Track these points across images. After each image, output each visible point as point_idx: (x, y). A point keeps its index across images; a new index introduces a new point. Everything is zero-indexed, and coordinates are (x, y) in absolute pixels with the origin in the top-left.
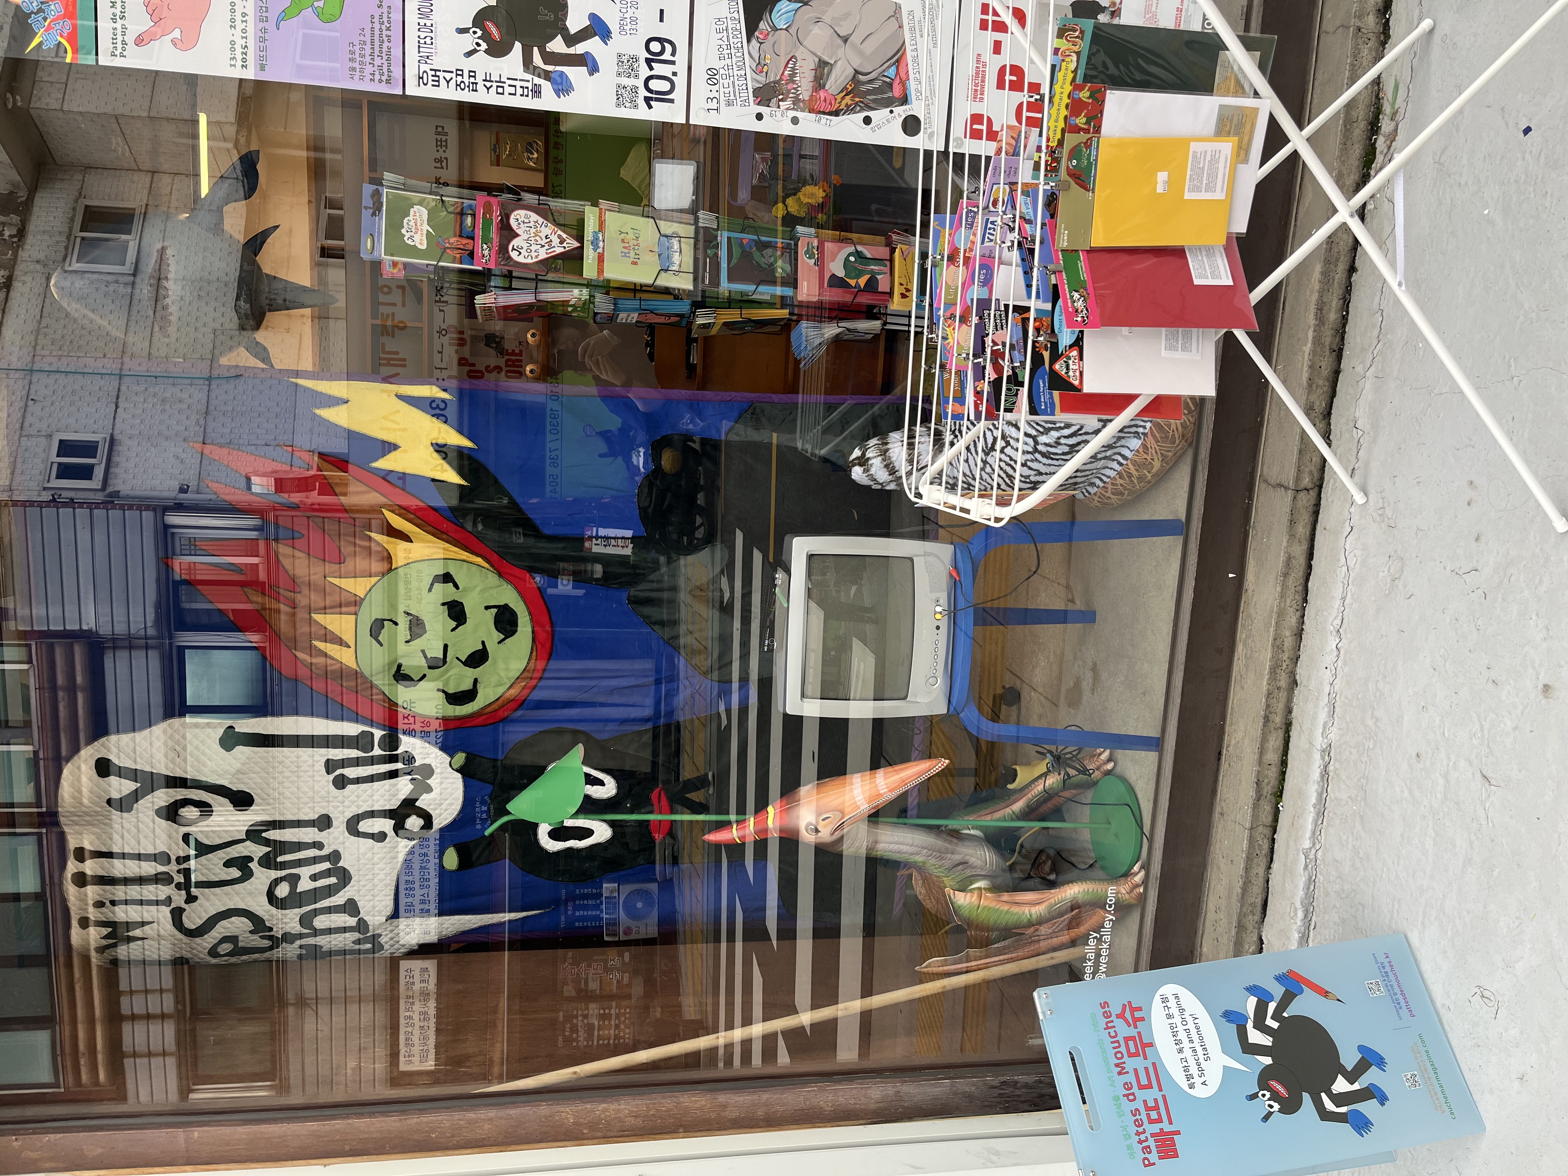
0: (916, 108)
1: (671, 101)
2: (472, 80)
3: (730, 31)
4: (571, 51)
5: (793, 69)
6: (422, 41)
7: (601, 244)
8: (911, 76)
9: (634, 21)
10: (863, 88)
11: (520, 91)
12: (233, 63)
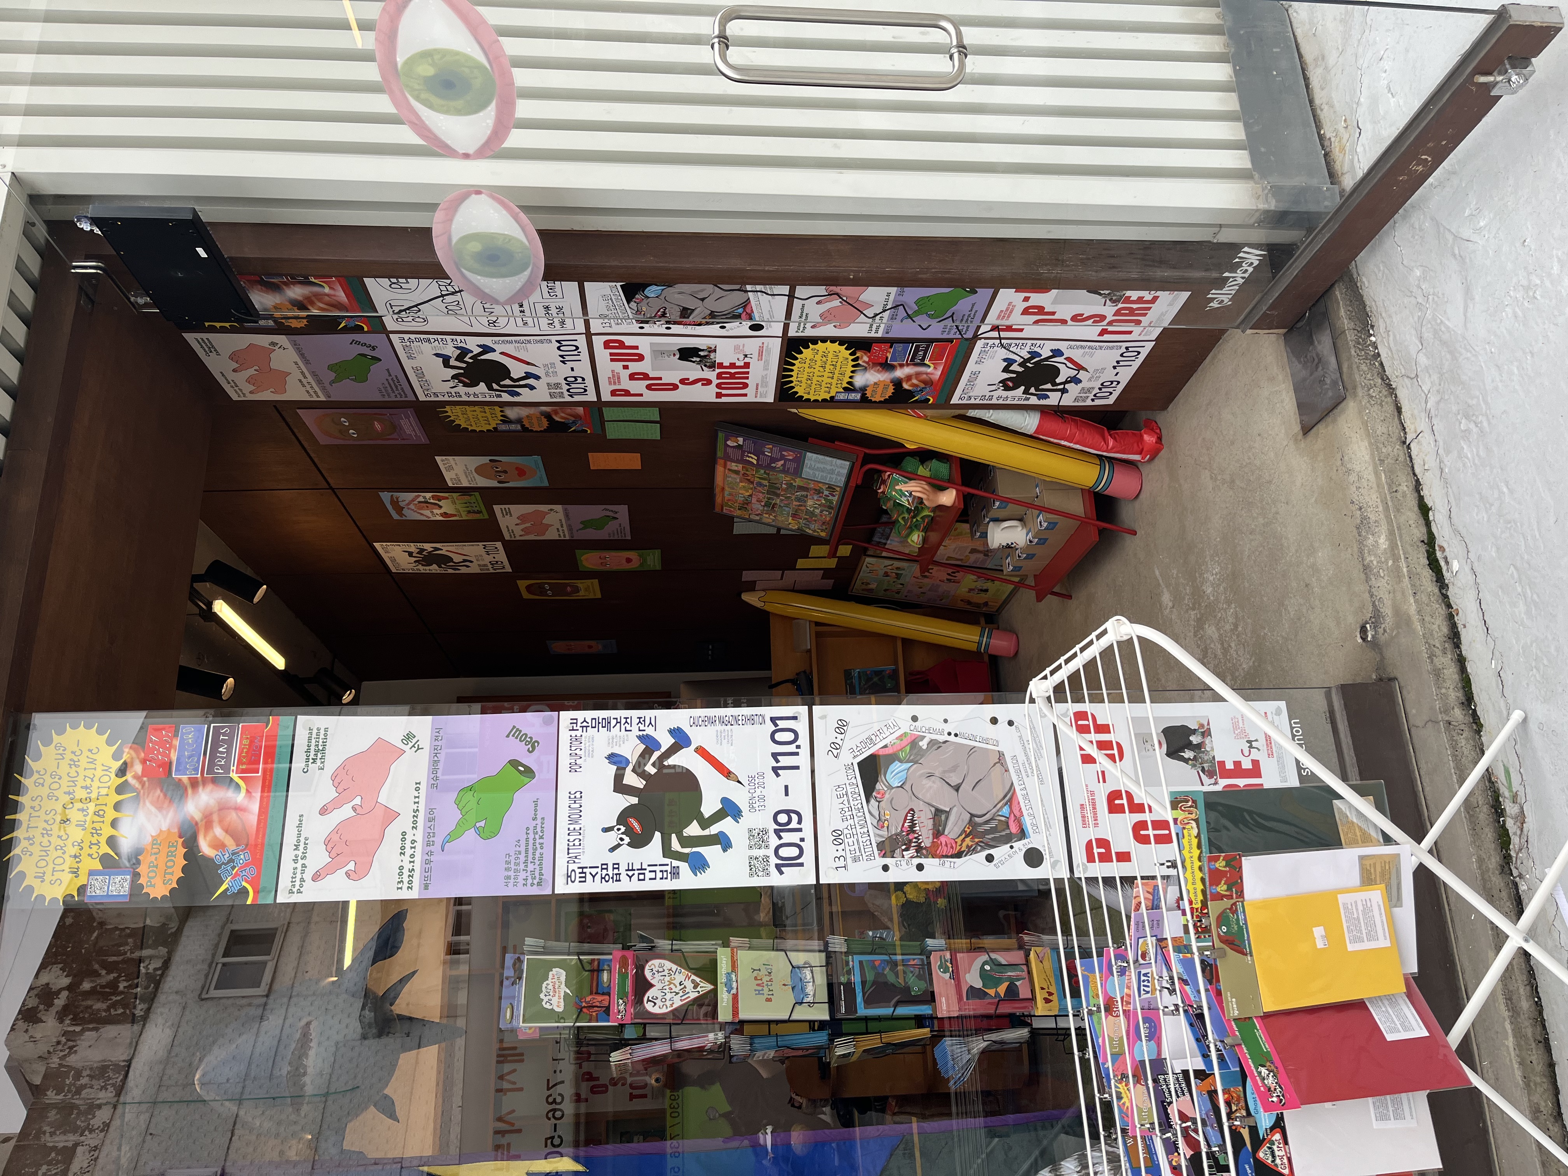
0: (1034, 841)
1: (801, 865)
2: (616, 871)
3: (850, 795)
4: (706, 832)
5: (912, 821)
6: (571, 844)
7: (734, 985)
8: (1025, 813)
9: (763, 798)
10: (981, 829)
11: (659, 875)
12: (400, 886)
